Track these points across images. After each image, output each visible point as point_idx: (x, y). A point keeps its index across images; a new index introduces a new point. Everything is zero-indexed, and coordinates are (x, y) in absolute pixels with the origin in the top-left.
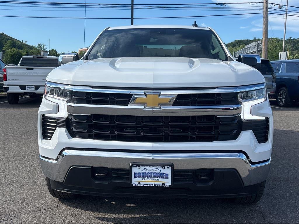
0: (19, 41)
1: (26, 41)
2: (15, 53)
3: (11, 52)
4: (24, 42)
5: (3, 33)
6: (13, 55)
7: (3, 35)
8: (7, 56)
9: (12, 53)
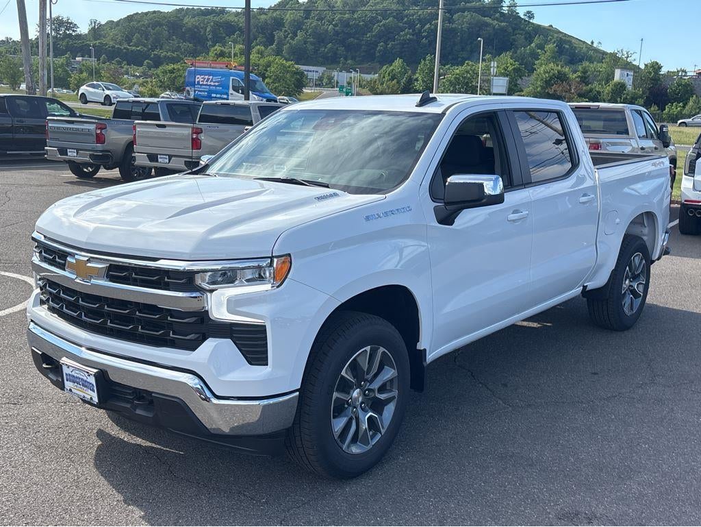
0: (584, 42)
1: (600, 43)
2: (554, 75)
3: (545, 72)
4: (595, 45)
5: (551, 26)
6: (550, 80)
7: (550, 30)
8: (537, 80)
9: (547, 75)
